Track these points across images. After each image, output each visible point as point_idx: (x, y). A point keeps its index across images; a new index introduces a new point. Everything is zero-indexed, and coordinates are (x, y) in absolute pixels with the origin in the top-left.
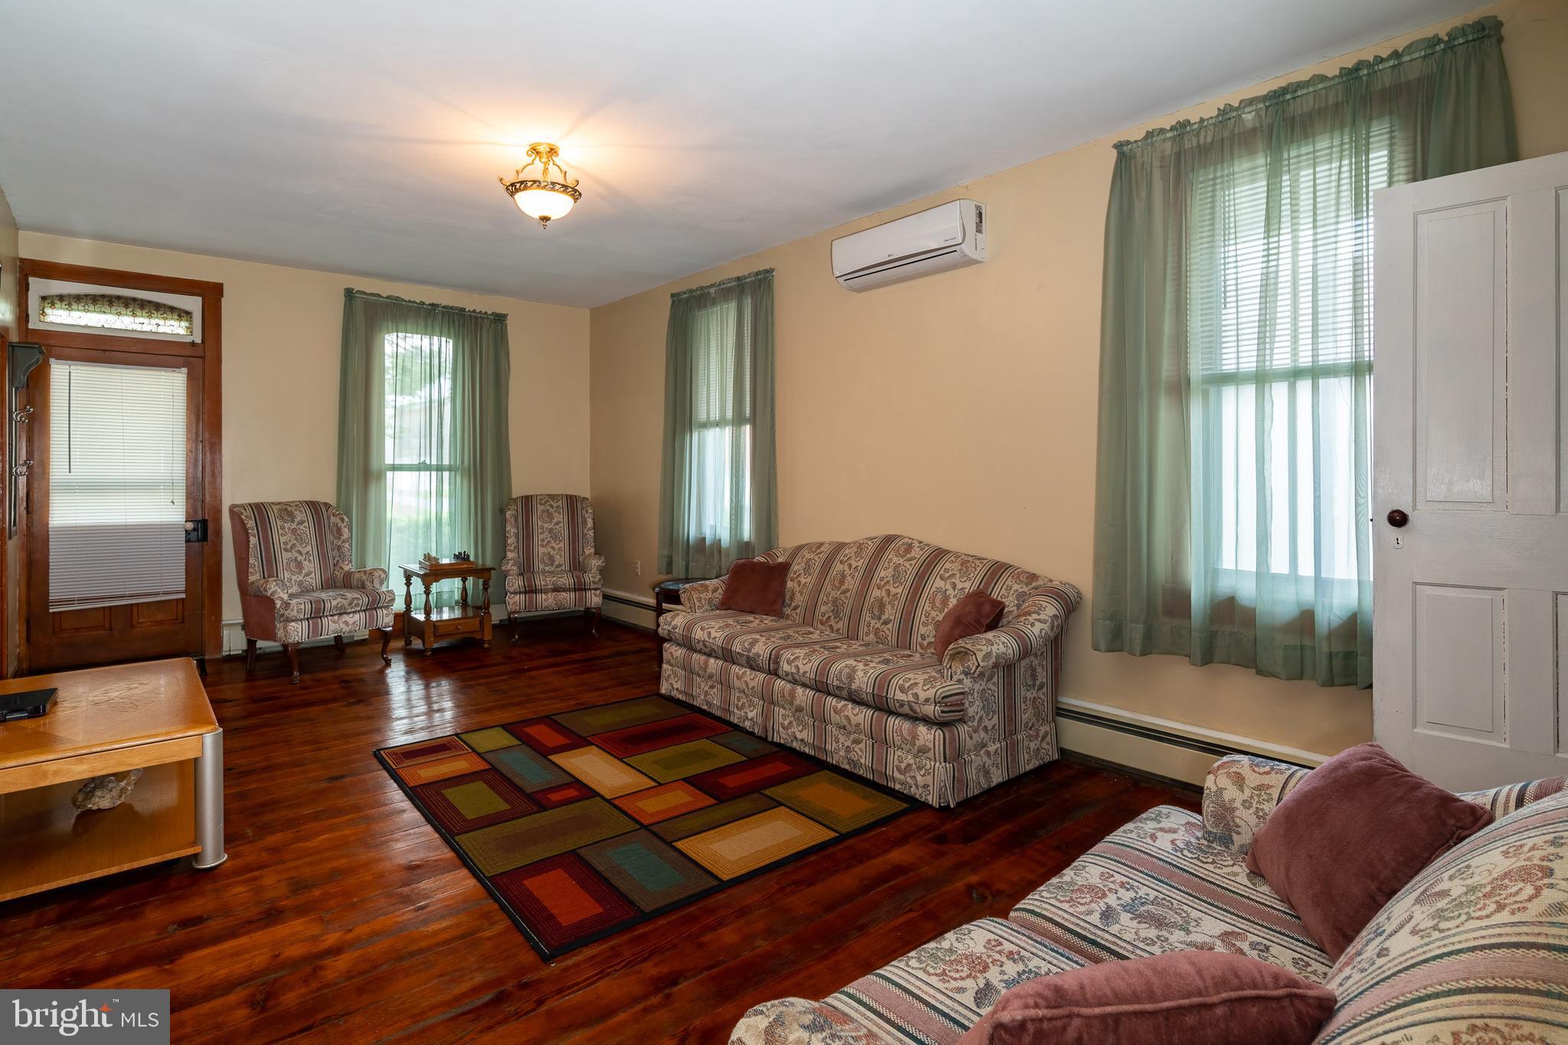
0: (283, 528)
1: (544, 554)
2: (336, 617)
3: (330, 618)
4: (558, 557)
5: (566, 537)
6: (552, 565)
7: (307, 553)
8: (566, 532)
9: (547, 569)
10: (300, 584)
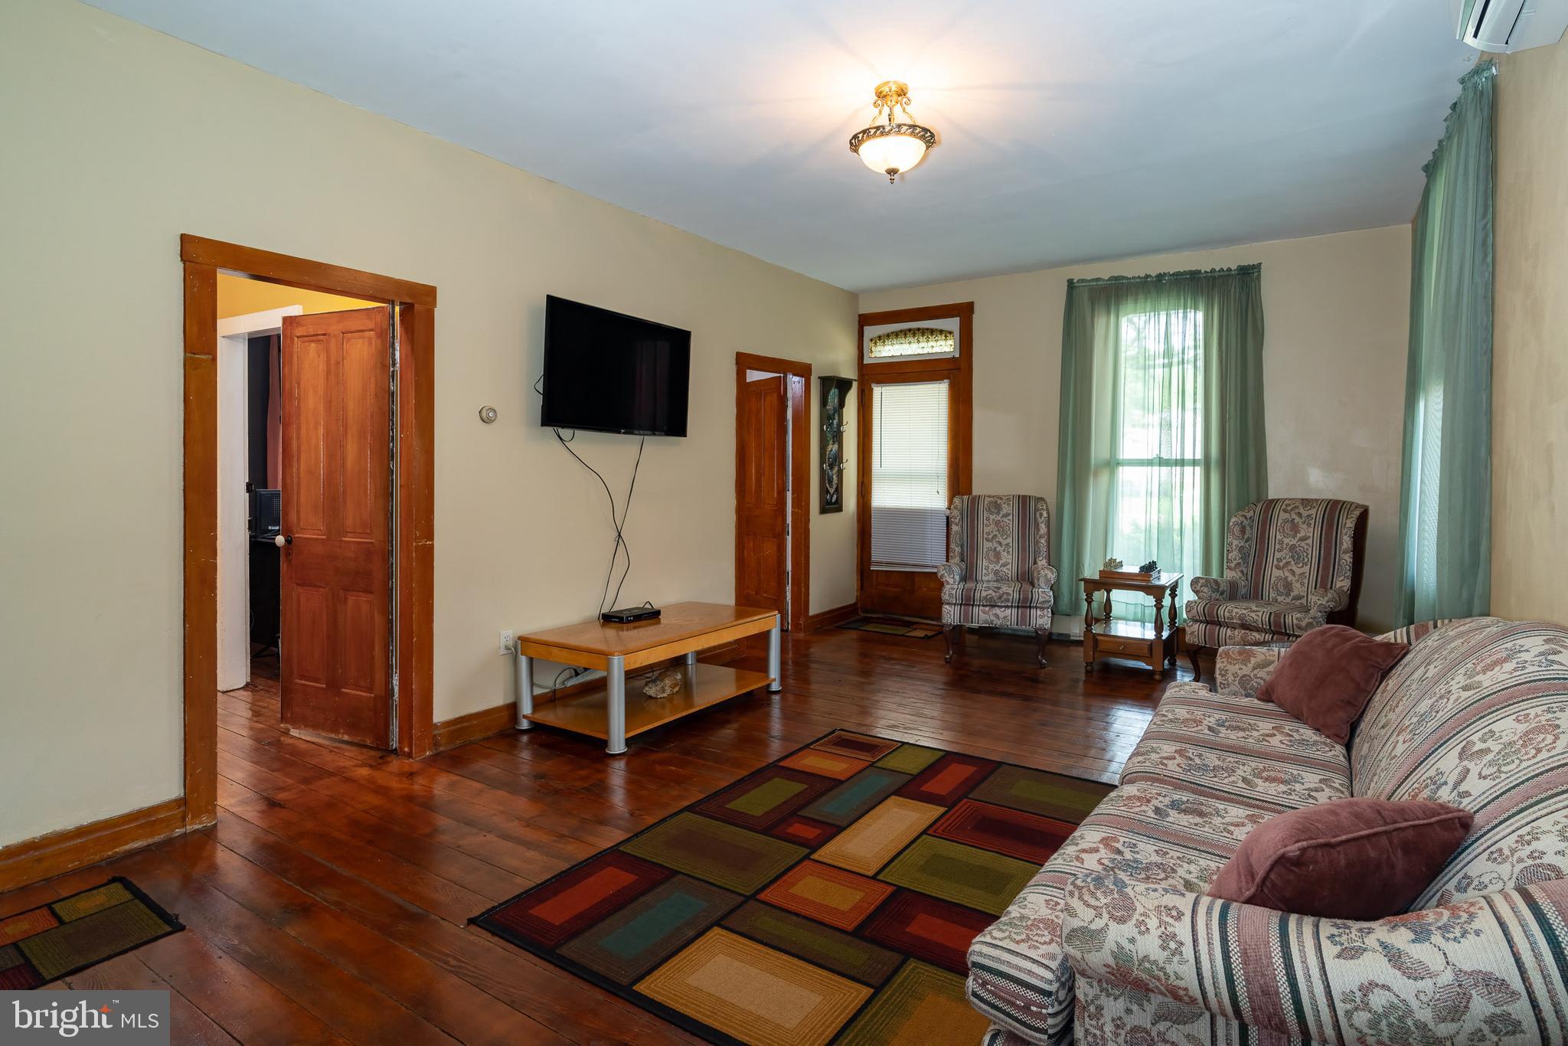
0: (988, 519)
1: (1279, 578)
2: (987, 609)
3: (981, 608)
4: (1298, 585)
5: (1315, 560)
6: (1288, 595)
7: (1008, 544)
8: (1316, 553)
9: (1280, 599)
10: (996, 573)
